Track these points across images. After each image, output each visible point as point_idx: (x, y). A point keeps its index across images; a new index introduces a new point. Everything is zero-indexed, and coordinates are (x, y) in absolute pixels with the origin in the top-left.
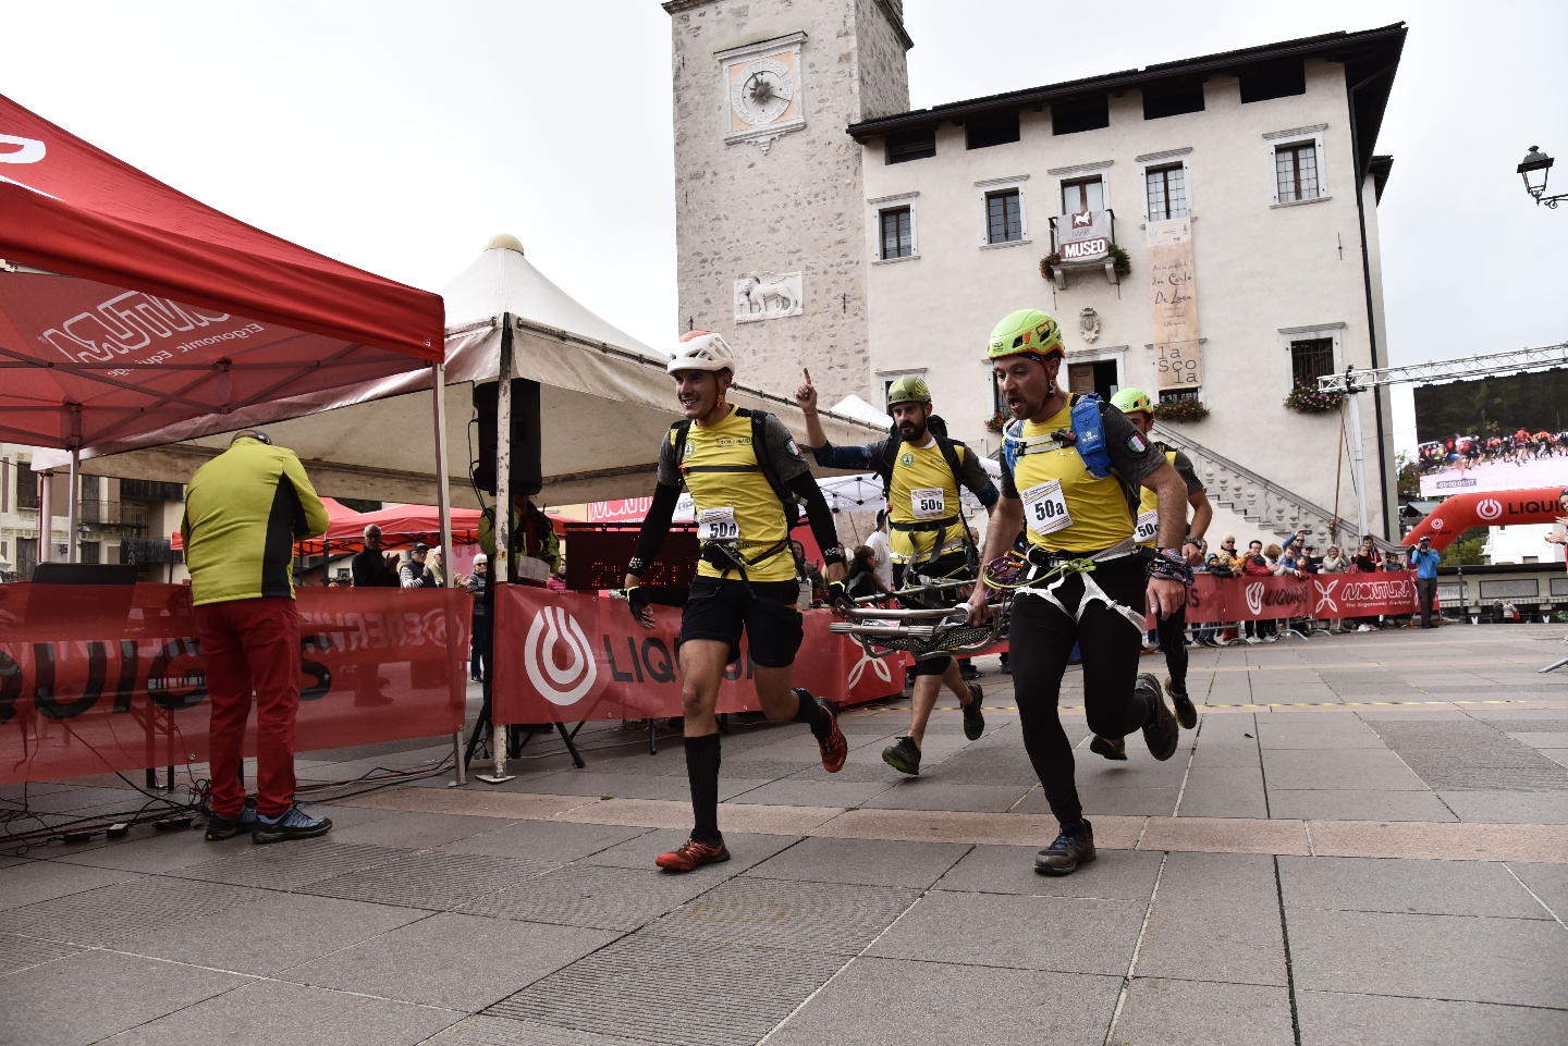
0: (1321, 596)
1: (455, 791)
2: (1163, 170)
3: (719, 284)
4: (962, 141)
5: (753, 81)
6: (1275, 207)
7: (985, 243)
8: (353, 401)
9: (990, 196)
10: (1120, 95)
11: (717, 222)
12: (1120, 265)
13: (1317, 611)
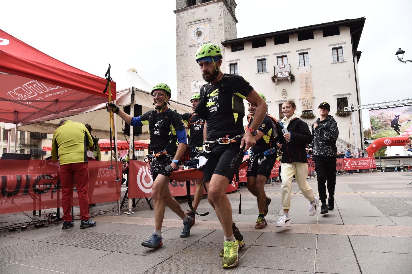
0: (345, 164)
1: (118, 216)
2: (303, 54)
3: (188, 83)
4: (251, 46)
5: (197, 30)
6: (332, 64)
7: (257, 72)
8: (91, 111)
9: (258, 60)
10: (292, 35)
11: (187, 67)
12: (292, 78)
13: (345, 168)
